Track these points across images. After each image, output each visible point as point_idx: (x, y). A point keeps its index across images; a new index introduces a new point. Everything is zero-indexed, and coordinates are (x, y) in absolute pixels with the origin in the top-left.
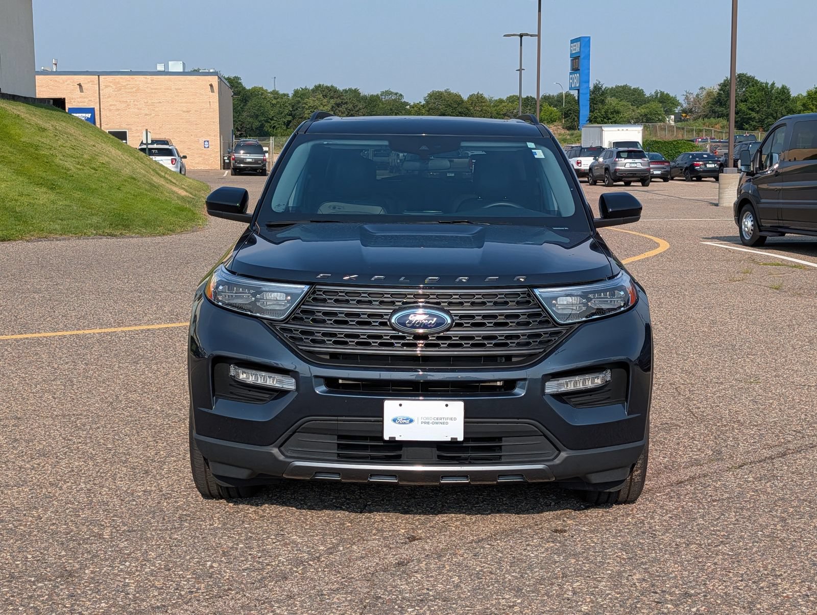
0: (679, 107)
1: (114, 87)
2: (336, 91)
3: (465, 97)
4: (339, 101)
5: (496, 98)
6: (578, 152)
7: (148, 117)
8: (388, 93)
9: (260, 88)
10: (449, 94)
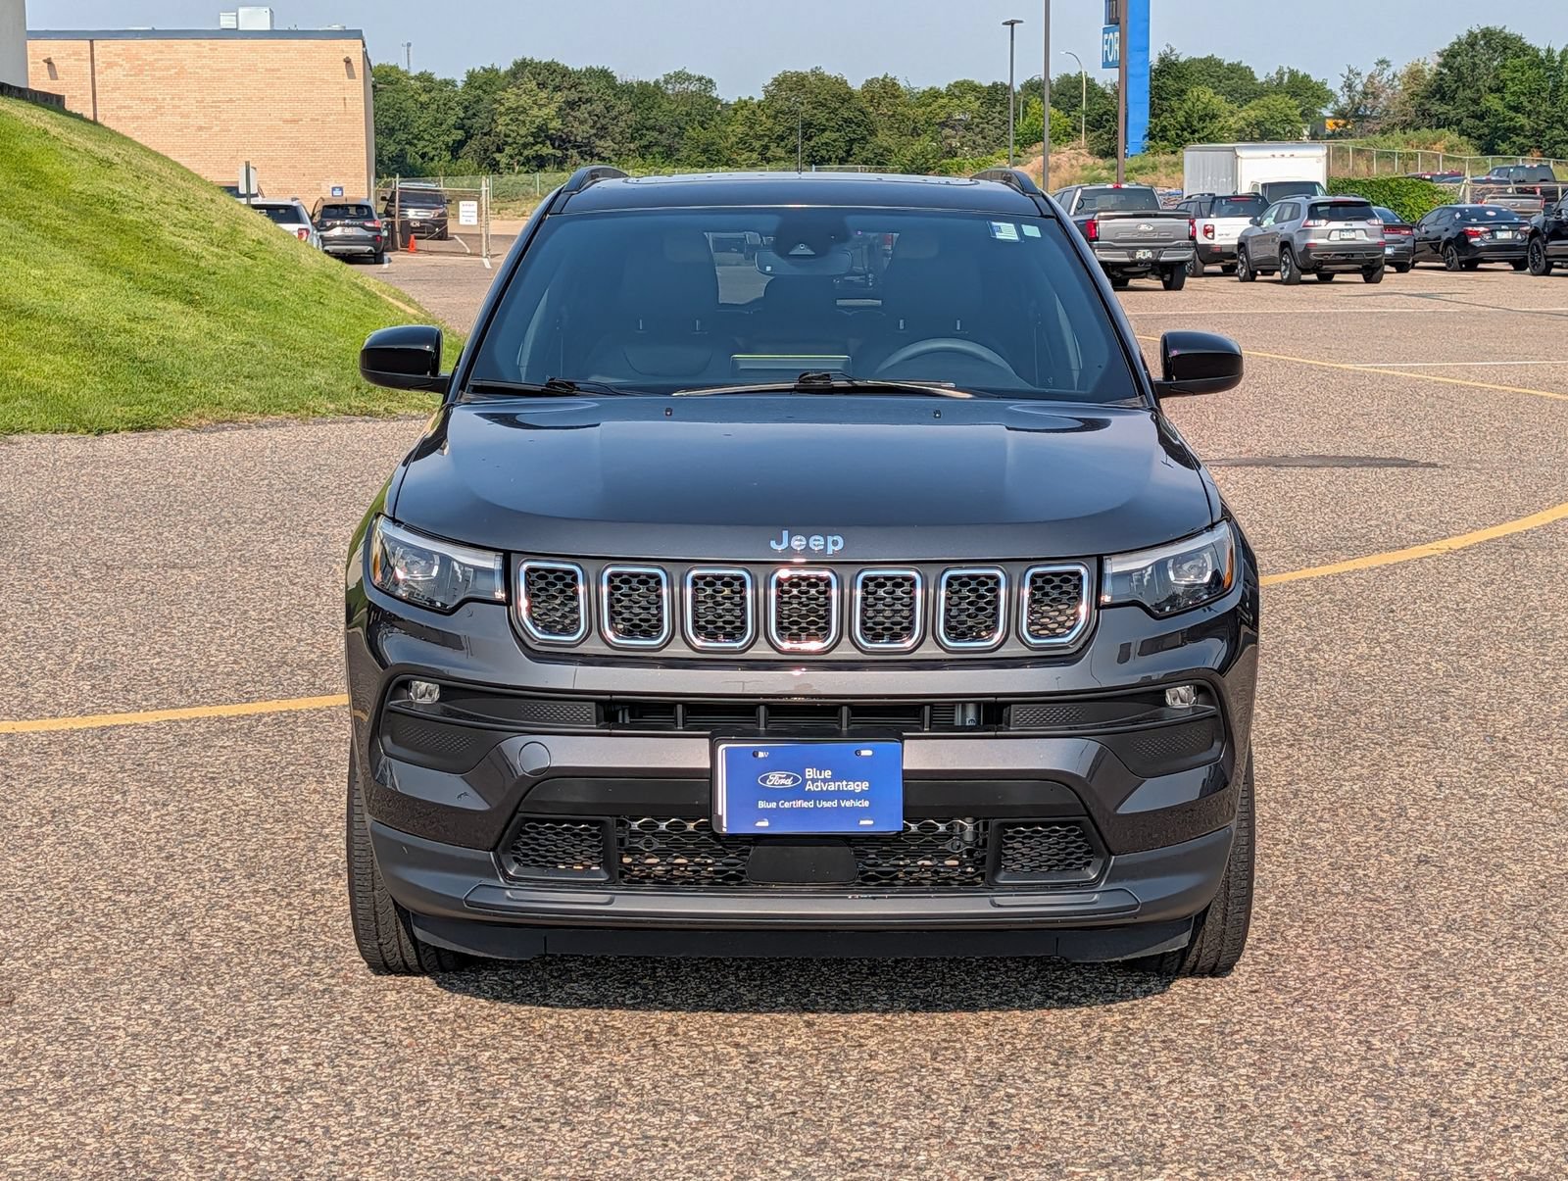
0: (1330, 106)
1: (127, 66)
2: (565, 73)
3: (856, 85)
4: (574, 95)
5: (925, 87)
6: (1205, 207)
7: (204, 135)
8: (681, 77)
9: (392, 68)
10: (821, 78)
